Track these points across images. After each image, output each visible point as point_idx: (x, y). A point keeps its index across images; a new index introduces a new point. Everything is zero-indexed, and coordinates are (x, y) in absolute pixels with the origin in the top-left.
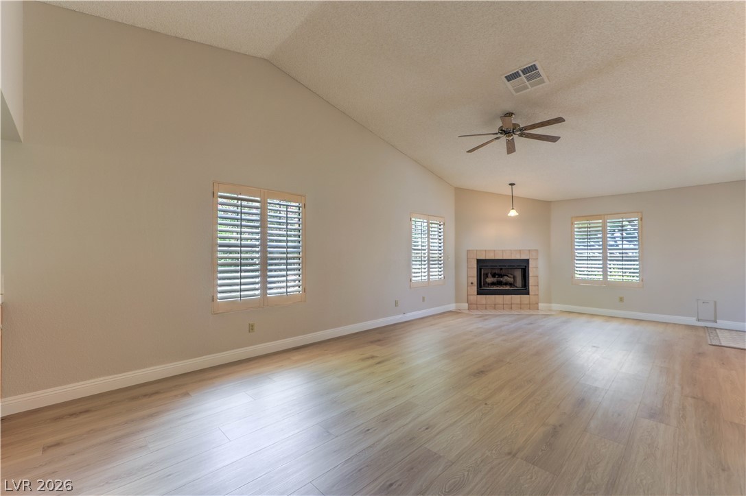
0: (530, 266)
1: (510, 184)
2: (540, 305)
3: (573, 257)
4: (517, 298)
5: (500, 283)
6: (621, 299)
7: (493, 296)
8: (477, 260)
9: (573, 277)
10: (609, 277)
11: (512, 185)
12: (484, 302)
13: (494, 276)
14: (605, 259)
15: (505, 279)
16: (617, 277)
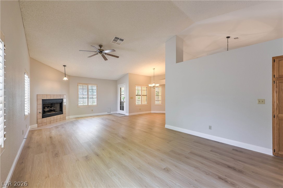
0: (64, 102)
1: (63, 66)
2: (66, 117)
3: (78, 98)
4: (59, 116)
5: (51, 111)
6: (92, 110)
7: (50, 117)
8: (42, 99)
9: (78, 105)
10: (89, 104)
11: (65, 66)
12: (45, 121)
13: (48, 107)
14: (88, 98)
15: (52, 109)
16: (91, 104)
